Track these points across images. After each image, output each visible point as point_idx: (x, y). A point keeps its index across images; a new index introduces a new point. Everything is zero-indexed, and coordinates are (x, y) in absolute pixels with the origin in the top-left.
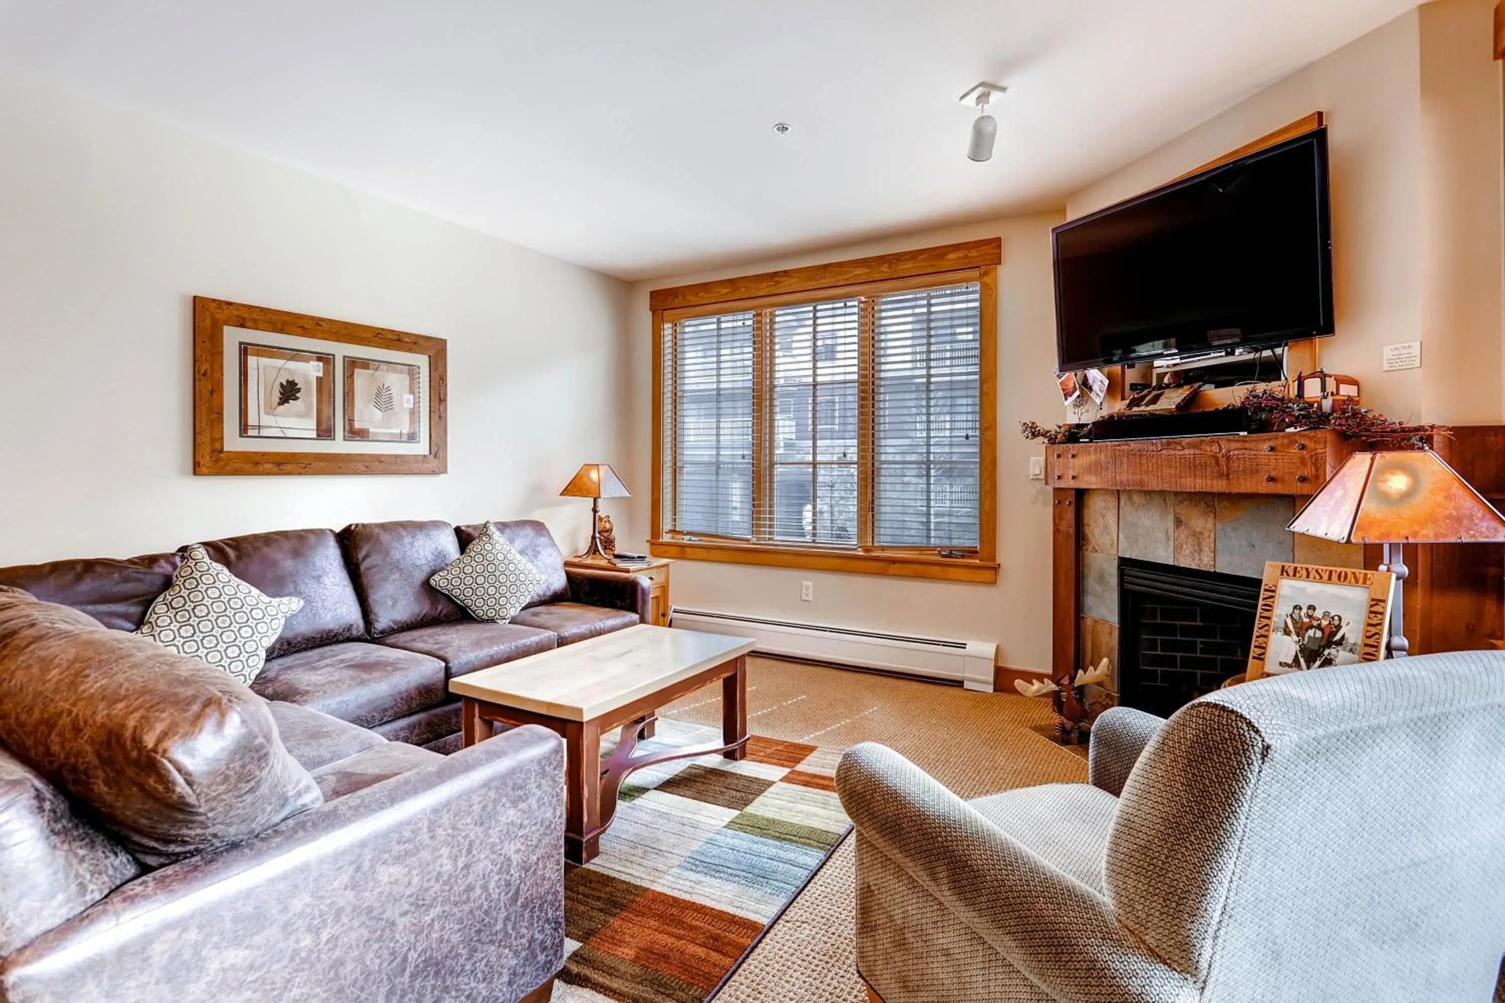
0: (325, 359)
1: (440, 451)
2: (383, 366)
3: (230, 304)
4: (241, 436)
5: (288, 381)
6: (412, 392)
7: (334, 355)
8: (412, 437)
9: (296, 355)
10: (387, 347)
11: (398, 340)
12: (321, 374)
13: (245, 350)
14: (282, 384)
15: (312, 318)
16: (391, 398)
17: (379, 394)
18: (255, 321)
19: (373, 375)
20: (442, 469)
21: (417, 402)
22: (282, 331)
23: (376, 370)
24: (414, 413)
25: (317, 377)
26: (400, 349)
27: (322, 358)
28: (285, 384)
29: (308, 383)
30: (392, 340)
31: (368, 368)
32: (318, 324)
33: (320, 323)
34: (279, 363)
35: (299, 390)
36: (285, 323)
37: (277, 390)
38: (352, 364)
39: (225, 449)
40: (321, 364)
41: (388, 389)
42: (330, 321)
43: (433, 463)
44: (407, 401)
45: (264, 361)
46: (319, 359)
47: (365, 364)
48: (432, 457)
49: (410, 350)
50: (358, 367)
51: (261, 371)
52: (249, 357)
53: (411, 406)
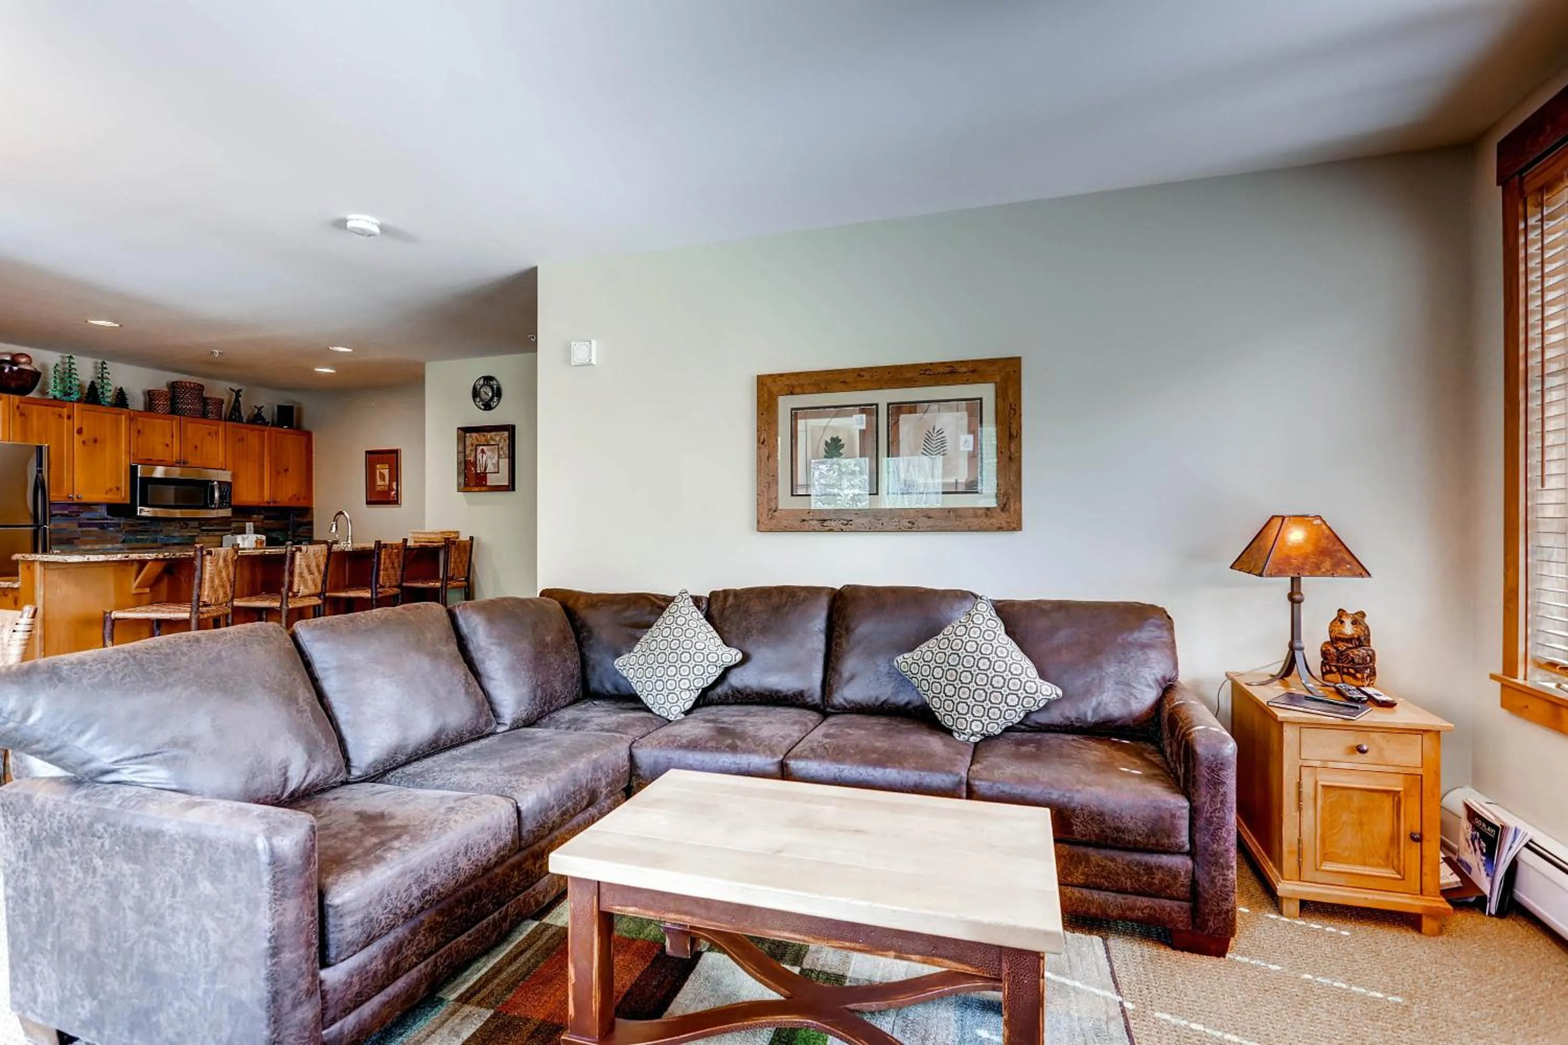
0: (869, 410)
1: (1012, 501)
2: (935, 406)
3: (781, 375)
4: (792, 495)
5: (832, 439)
6: (972, 431)
7: (877, 405)
8: (971, 488)
9: (840, 410)
10: (937, 384)
11: (952, 372)
12: (864, 427)
13: (795, 414)
14: (827, 443)
15: (854, 370)
16: (943, 442)
17: (928, 439)
18: (802, 386)
19: (921, 419)
20: (1014, 525)
21: (977, 443)
22: (826, 390)
23: (925, 412)
24: (974, 456)
25: (860, 431)
26: (955, 383)
27: (864, 409)
28: (829, 441)
29: (851, 438)
30: (943, 373)
31: (915, 412)
32: (859, 375)
33: (862, 373)
34: (823, 422)
35: (842, 446)
36: (828, 382)
37: (822, 446)
38: (897, 409)
39: (780, 508)
40: (864, 416)
41: (940, 432)
42: (871, 368)
43: (1002, 518)
44: (966, 442)
45: (813, 422)
46: (862, 411)
47: (911, 407)
48: (999, 510)
49: (967, 382)
50: (903, 413)
51: (809, 433)
52: (799, 421)
53: (971, 449)
